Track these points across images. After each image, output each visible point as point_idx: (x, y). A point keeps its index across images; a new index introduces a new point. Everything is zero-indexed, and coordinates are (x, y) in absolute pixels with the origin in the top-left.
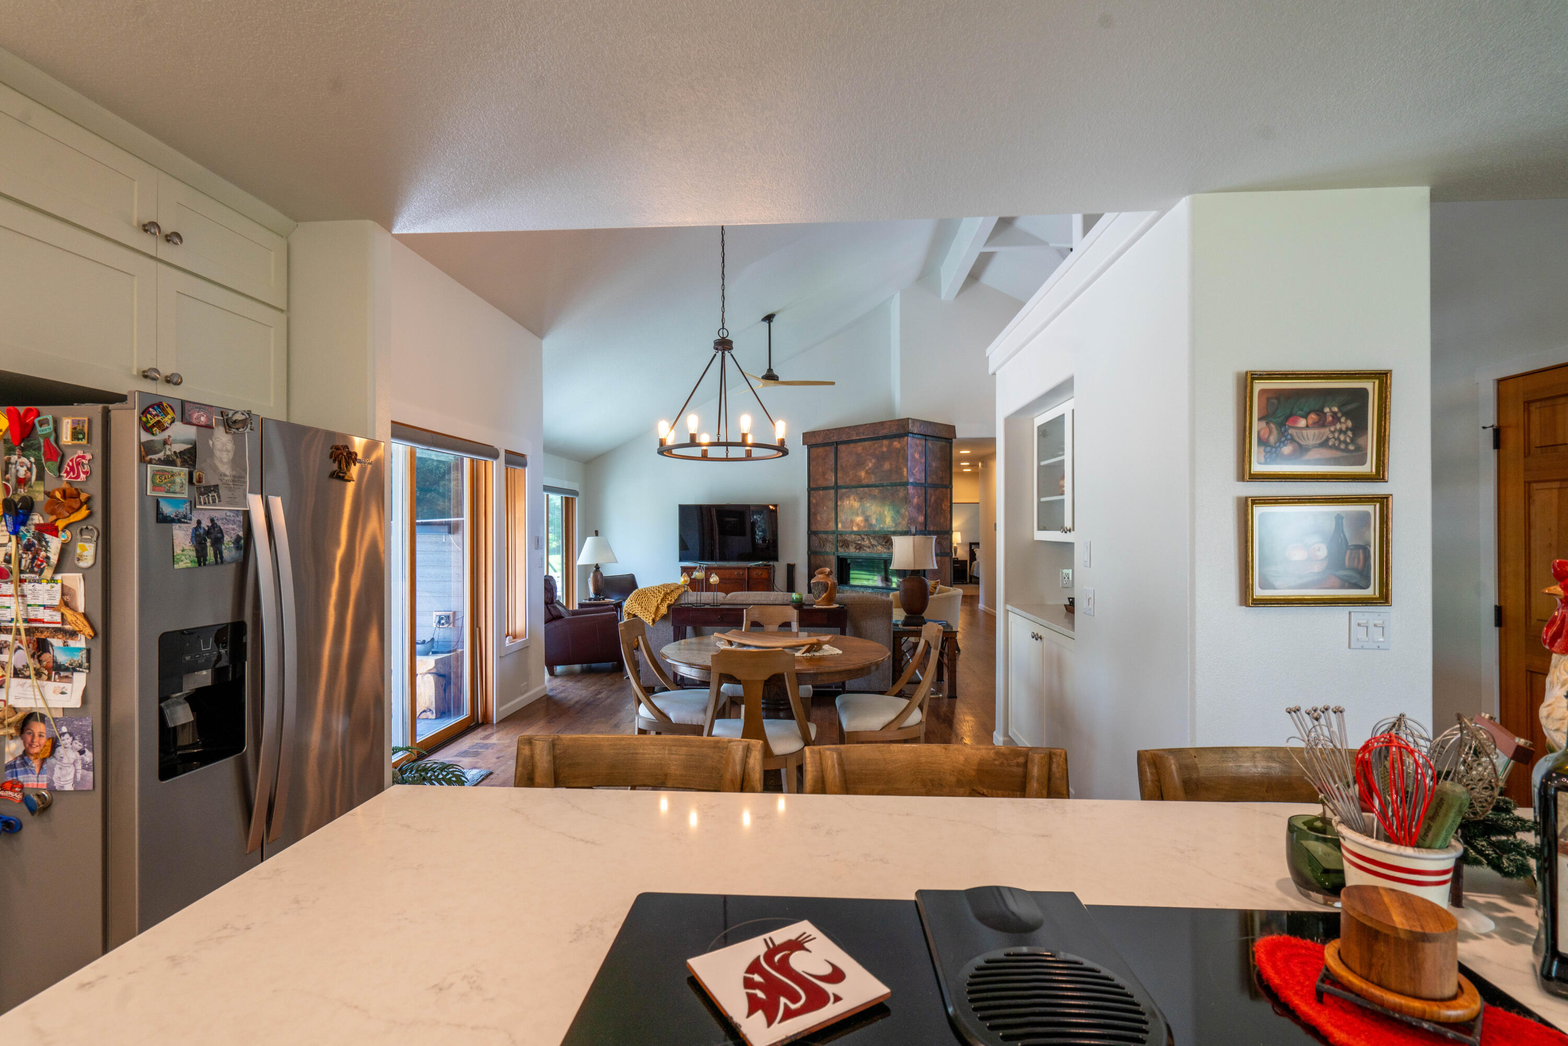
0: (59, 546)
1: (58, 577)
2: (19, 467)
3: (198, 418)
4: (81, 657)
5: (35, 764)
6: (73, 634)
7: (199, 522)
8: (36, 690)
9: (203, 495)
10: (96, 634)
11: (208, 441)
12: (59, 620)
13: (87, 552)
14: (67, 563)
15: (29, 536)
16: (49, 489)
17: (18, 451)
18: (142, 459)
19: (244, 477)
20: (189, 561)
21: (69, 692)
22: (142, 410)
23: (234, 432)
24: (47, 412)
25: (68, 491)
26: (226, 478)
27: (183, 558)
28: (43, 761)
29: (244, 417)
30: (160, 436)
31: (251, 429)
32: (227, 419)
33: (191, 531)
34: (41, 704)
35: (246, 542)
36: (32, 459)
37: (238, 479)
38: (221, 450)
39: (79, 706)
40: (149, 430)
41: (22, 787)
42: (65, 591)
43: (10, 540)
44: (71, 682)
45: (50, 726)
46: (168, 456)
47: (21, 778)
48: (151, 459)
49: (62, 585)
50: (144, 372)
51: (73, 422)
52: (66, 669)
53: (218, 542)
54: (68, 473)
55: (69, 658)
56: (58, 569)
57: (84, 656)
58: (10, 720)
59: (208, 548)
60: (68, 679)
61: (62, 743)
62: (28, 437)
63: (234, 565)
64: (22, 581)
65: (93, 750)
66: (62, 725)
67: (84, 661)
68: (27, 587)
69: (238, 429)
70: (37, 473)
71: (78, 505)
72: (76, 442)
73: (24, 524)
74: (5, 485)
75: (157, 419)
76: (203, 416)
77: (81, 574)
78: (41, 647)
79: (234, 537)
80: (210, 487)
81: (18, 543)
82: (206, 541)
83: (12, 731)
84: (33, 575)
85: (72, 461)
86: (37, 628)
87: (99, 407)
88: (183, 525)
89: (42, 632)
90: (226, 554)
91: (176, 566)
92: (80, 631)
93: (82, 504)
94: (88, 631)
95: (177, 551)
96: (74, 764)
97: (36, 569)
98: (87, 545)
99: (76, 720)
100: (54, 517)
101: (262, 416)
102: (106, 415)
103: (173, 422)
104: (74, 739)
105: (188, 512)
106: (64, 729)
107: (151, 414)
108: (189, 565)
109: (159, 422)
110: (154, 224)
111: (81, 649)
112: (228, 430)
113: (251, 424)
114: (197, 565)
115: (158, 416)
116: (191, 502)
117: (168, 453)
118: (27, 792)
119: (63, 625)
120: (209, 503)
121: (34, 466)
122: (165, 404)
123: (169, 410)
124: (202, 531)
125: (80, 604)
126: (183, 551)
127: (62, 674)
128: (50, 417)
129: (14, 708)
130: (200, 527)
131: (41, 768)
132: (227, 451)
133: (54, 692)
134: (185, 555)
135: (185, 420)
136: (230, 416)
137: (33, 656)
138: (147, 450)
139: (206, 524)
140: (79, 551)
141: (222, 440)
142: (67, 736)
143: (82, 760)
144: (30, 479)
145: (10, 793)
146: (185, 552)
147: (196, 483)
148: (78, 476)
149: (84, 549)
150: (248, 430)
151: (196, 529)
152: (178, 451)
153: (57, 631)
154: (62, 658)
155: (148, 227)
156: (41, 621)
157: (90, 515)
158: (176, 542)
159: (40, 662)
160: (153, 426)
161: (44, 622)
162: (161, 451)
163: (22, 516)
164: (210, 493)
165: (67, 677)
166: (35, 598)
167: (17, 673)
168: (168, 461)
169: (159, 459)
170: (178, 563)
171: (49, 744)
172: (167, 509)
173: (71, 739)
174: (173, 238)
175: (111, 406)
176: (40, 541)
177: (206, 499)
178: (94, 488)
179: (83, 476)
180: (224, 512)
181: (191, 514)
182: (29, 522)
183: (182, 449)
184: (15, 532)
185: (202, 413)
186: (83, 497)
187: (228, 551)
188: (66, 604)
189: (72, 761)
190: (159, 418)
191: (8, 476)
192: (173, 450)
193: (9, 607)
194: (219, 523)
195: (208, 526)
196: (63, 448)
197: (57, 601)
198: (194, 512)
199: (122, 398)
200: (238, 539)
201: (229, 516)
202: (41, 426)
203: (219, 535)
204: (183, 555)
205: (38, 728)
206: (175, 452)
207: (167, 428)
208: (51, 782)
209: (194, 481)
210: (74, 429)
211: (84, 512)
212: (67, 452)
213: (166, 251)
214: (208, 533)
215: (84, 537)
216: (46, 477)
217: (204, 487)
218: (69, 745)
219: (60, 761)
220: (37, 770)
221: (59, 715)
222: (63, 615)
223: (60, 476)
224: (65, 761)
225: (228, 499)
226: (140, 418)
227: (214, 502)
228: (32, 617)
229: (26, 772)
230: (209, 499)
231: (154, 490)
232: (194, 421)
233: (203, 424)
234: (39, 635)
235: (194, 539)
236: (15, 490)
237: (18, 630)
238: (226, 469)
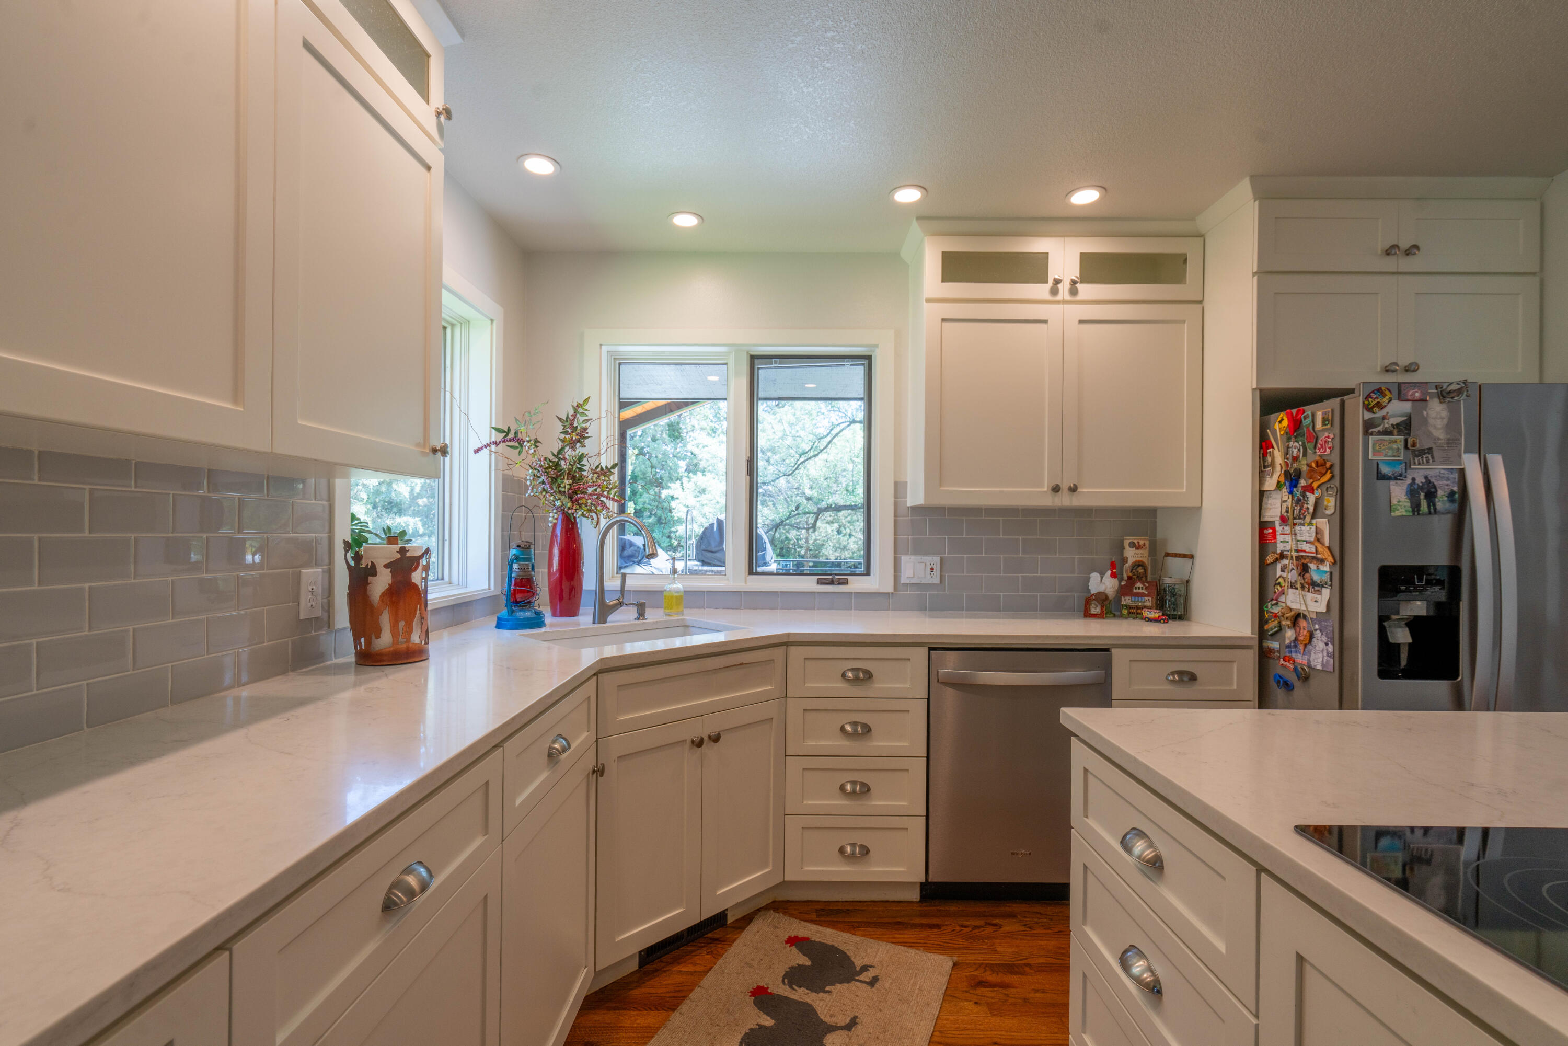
0: (1314, 500)
1: (1314, 521)
2: (1294, 449)
3: (1413, 394)
4: (1326, 577)
5: (1301, 647)
6: (1322, 561)
7: (1414, 479)
8: (1301, 597)
9: (1417, 457)
10: (1335, 562)
11: (1422, 413)
12: (1314, 551)
13: (1330, 503)
14: (1319, 513)
15: (1298, 494)
16: (1309, 462)
17: (1293, 439)
18: (1367, 433)
19: (1460, 440)
20: (1403, 511)
21: (1319, 601)
22: (1365, 397)
23: (1449, 402)
24: (1309, 410)
25: (1319, 462)
26: (1440, 441)
27: (1399, 507)
28: (1305, 646)
29: (1459, 387)
30: (1379, 414)
31: (1467, 396)
32: (1441, 391)
33: (1406, 486)
34: (1303, 608)
35: (1461, 497)
36: (1300, 443)
37: (1452, 442)
38: (1435, 418)
39: (1325, 611)
40: (1369, 409)
41: (1294, 661)
42: (1318, 531)
43: (1289, 498)
44: (1321, 594)
45: (1309, 623)
46: (1386, 428)
47: (1294, 655)
48: (1372, 432)
49: (1316, 527)
50: (1386, 367)
51: (1323, 414)
52: (1318, 585)
53: (1431, 495)
54: (1319, 449)
55: (1319, 577)
56: (1314, 516)
57: (1328, 577)
58: (1288, 615)
59: (1422, 500)
60: (1319, 592)
61: (1316, 636)
62: (1298, 428)
63: (1449, 516)
64: (1295, 524)
65: (1333, 644)
66: (1315, 624)
67: (1328, 580)
68: (1297, 528)
69: (1452, 398)
70: (1303, 453)
71: (1325, 471)
72: (1324, 427)
73: (1296, 486)
74: (1286, 462)
75: (1377, 401)
76: (1417, 392)
77: (1326, 519)
78: (1305, 569)
79: (1448, 491)
80: (1424, 450)
81: (1292, 500)
82: (1420, 494)
83: (1289, 623)
84: (1300, 521)
85: (1322, 441)
86: (1302, 556)
87: (1338, 400)
88: (1398, 481)
89: (1305, 559)
90: (1439, 506)
91: (1393, 514)
92: (1326, 559)
93: (1327, 470)
94: (1330, 559)
95: (1394, 501)
96: (1322, 651)
97: (1302, 516)
98: (1330, 498)
99: (1324, 621)
100: (1311, 481)
101: (1480, 383)
102: (1342, 404)
103: (1390, 400)
104: (1322, 634)
105: (1404, 471)
106: (1317, 627)
107: (1372, 398)
108: (1404, 514)
109: (1378, 402)
110: (1395, 246)
111: (1326, 572)
112: (1442, 401)
113: (1467, 391)
114: (1411, 514)
115: (1377, 398)
116: (1406, 463)
117: (1386, 425)
118: (1296, 664)
119: (1316, 554)
120: (1423, 463)
121: (1301, 447)
122: (1383, 388)
123: (1387, 392)
124: (1416, 487)
125: (1327, 542)
126: (1399, 502)
127: (1316, 588)
128: (1309, 413)
129: (1290, 609)
130: (1415, 483)
131: (1304, 650)
132: (1442, 418)
133: (1312, 600)
134: (1401, 506)
135: (1400, 398)
136: (1444, 388)
137: (1300, 575)
138: (1368, 426)
139: (1420, 480)
140: (1326, 503)
141: (1437, 411)
142: (1318, 631)
143: (1327, 650)
144: (1299, 456)
145: (1288, 664)
146: (1400, 503)
147: (1410, 448)
148: (1325, 451)
149: (1329, 502)
150: (1464, 397)
151: (1411, 485)
152: (1395, 424)
153: (1314, 558)
154: (1316, 578)
155: (1389, 252)
156: (1304, 551)
157: (1332, 477)
158: (1393, 495)
159: (1304, 579)
160: (1374, 406)
161: (1306, 552)
162: (1379, 425)
163: (1294, 482)
164: (1424, 454)
165: (1318, 590)
166: (1301, 536)
167: (1292, 586)
168: (1387, 432)
169: (1379, 431)
170: (1394, 512)
171: (1308, 635)
172: (1385, 470)
173: (1320, 634)
174: (1410, 252)
175: (1345, 398)
176: (1304, 497)
177: (1421, 460)
178: (1335, 459)
179: (1328, 450)
180: (1438, 471)
181: (1406, 472)
182: (1299, 485)
183: (1398, 422)
184: (1291, 492)
185: (1416, 390)
186: (1328, 465)
187: (1441, 502)
188: (1318, 540)
189: (1321, 649)
190: (1378, 400)
191: (1288, 456)
192: (1391, 423)
193: (1288, 542)
194: (1433, 480)
195: (1422, 482)
196: (1317, 432)
197: (1312, 539)
198: (1409, 471)
199: (1351, 391)
200: (1452, 494)
201: (1443, 474)
202: (1305, 420)
203: (1433, 490)
204: (1399, 505)
205: (1303, 623)
206: (1392, 425)
207: (1385, 406)
208: (1309, 661)
209: (1409, 446)
210: (1323, 418)
211: (1328, 475)
212: (1319, 434)
213: (1406, 264)
214: (1421, 488)
215: (1329, 493)
216: (1308, 454)
217: (1419, 450)
218: (1319, 638)
219: (1315, 648)
220: (1302, 652)
221: (1314, 616)
222: (1316, 547)
223: (1315, 452)
224: (1317, 648)
225: (1442, 460)
226: (1364, 403)
227: (1428, 462)
228: (1300, 549)
229: (1296, 652)
230: (1423, 460)
231: (1374, 455)
232: (1409, 398)
233: (1418, 398)
234: (1303, 561)
235: (1408, 493)
236: (1292, 465)
237: (1292, 557)
238: (1440, 434)
